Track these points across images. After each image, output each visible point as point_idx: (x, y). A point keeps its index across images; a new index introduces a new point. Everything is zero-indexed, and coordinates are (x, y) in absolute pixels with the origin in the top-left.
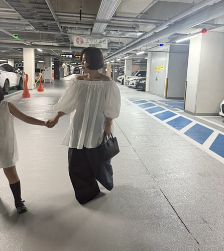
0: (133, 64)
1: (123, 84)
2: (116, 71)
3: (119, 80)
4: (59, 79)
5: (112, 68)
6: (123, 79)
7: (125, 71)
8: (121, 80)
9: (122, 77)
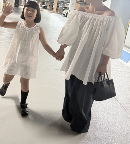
0: (76, 3)
1: (66, 16)
2: (61, 6)
3: (64, 13)
4: (18, 7)
5: (58, 3)
6: (67, 13)
7: (69, 7)
8: (65, 14)
9: (67, 11)
